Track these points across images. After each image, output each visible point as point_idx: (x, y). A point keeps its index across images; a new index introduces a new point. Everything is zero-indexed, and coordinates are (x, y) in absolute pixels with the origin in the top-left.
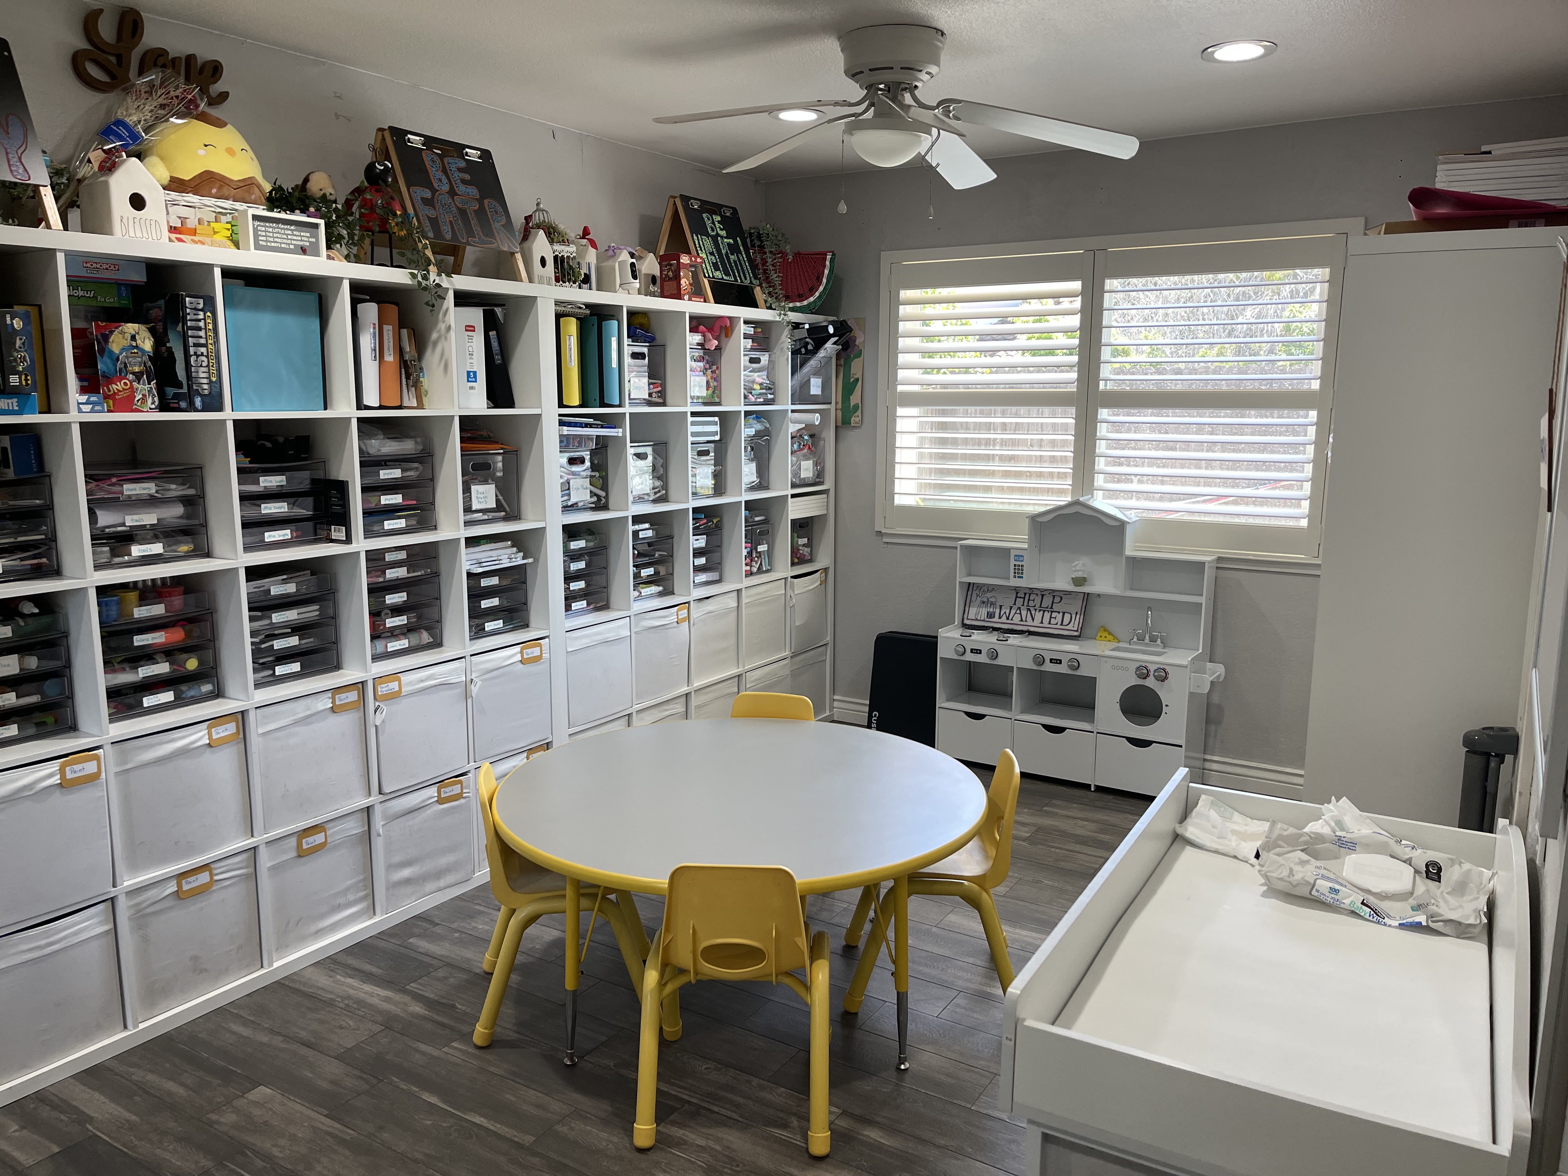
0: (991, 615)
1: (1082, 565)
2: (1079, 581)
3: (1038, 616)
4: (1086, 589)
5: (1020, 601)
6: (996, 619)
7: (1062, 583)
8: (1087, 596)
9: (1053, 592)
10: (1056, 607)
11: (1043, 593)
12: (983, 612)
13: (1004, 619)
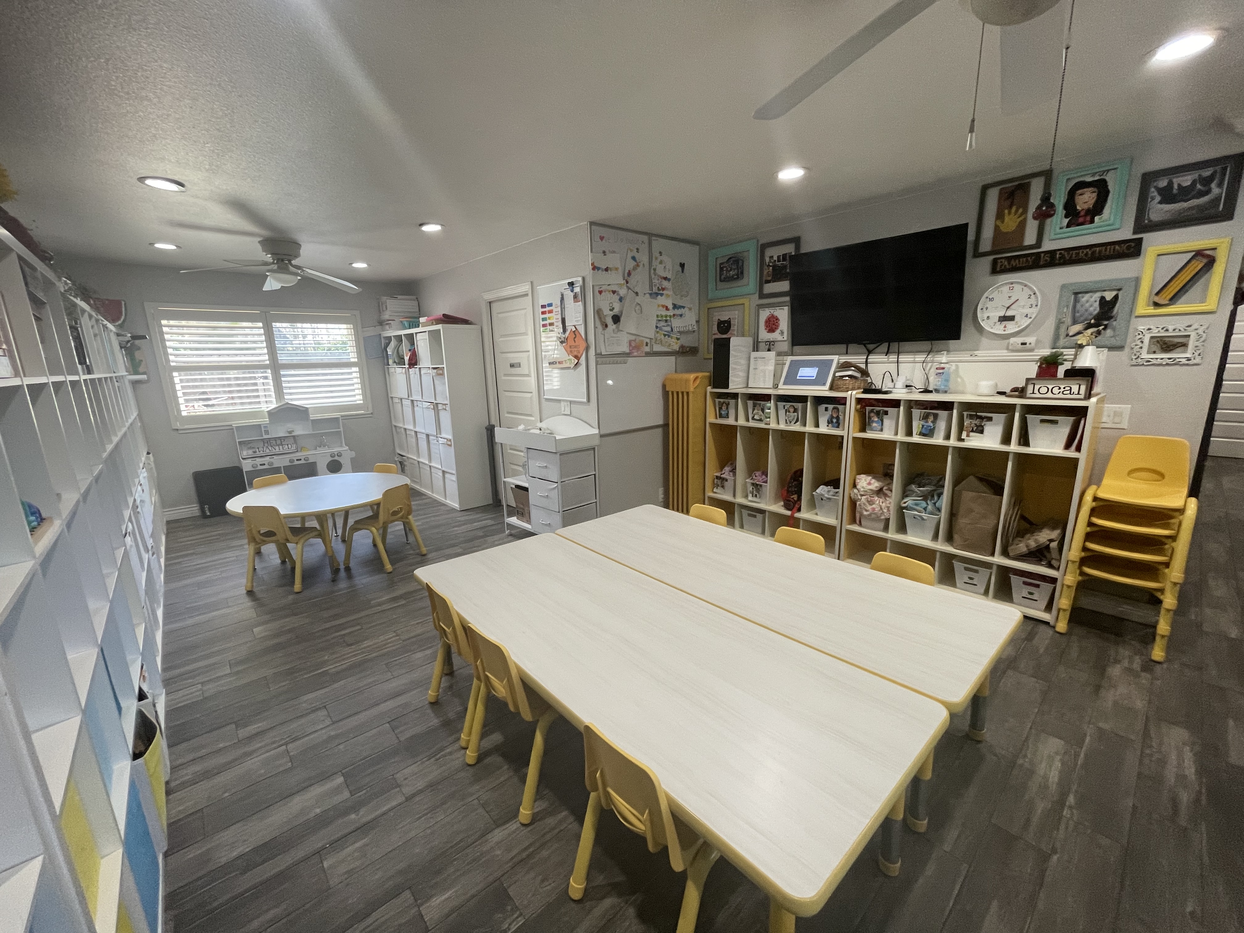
0: (255, 452)
1: (290, 426)
2: (290, 432)
3: (277, 448)
4: (294, 434)
5: (266, 445)
6: (258, 453)
7: (281, 434)
8: (294, 437)
9: (280, 438)
10: (283, 443)
11: (275, 439)
12: (250, 452)
13: (262, 452)
